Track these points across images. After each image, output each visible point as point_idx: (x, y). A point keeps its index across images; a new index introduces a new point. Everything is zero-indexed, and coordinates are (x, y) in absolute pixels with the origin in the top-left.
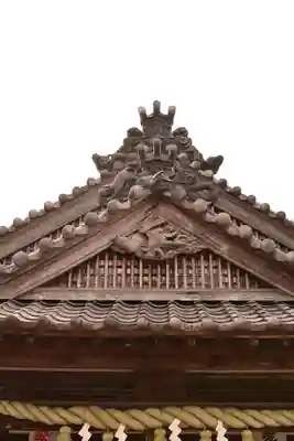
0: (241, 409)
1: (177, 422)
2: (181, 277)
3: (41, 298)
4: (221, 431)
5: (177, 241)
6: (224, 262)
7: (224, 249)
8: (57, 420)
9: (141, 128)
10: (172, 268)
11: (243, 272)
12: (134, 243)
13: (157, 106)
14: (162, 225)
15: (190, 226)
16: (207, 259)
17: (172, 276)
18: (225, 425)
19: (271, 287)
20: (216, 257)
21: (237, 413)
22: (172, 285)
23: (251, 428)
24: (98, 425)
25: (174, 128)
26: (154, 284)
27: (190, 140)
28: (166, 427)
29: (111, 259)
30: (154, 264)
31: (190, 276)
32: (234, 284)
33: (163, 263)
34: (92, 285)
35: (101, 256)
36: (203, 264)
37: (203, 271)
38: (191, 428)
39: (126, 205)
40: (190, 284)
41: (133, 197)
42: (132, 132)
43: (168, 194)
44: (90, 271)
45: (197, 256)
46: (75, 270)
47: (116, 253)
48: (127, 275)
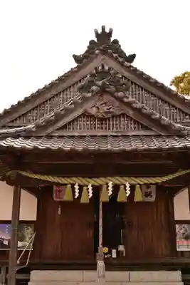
0: (136, 177)
1: (111, 182)
2: (113, 124)
3: (57, 135)
4: (128, 185)
5: (111, 110)
6: (131, 119)
7: (131, 113)
8: (66, 182)
9: (96, 40)
10: (110, 121)
11: (138, 123)
12: (93, 111)
13: (103, 28)
14: (105, 103)
15: (117, 103)
16: (124, 117)
17: (109, 124)
18: (129, 183)
19: (150, 129)
20: (127, 116)
21: (134, 179)
22: (109, 129)
23: (139, 184)
24: (82, 184)
25: (112, 39)
26: (102, 128)
27: (120, 46)
28: (107, 184)
29: (84, 117)
30: (102, 120)
31: (117, 124)
32: (135, 128)
33: (105, 120)
34: (77, 129)
35: (80, 116)
36: (122, 119)
37: (122, 123)
38: (116, 184)
39: (90, 95)
40: (117, 128)
41: (93, 91)
42: (92, 42)
43: (107, 89)
44: (76, 123)
45: (119, 116)
46: (69, 123)
47: (86, 115)
48: (91, 124)
